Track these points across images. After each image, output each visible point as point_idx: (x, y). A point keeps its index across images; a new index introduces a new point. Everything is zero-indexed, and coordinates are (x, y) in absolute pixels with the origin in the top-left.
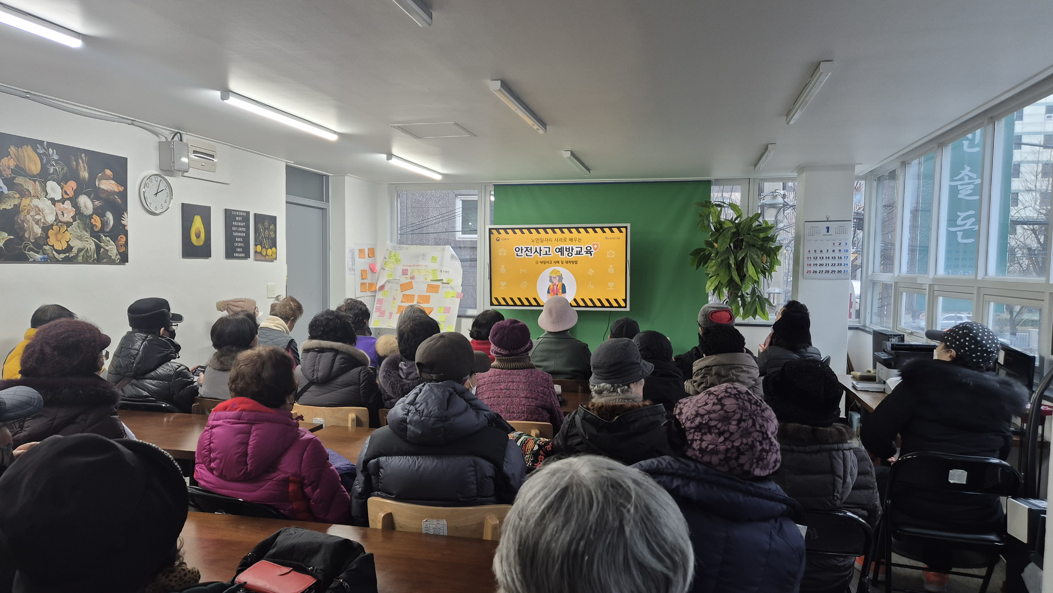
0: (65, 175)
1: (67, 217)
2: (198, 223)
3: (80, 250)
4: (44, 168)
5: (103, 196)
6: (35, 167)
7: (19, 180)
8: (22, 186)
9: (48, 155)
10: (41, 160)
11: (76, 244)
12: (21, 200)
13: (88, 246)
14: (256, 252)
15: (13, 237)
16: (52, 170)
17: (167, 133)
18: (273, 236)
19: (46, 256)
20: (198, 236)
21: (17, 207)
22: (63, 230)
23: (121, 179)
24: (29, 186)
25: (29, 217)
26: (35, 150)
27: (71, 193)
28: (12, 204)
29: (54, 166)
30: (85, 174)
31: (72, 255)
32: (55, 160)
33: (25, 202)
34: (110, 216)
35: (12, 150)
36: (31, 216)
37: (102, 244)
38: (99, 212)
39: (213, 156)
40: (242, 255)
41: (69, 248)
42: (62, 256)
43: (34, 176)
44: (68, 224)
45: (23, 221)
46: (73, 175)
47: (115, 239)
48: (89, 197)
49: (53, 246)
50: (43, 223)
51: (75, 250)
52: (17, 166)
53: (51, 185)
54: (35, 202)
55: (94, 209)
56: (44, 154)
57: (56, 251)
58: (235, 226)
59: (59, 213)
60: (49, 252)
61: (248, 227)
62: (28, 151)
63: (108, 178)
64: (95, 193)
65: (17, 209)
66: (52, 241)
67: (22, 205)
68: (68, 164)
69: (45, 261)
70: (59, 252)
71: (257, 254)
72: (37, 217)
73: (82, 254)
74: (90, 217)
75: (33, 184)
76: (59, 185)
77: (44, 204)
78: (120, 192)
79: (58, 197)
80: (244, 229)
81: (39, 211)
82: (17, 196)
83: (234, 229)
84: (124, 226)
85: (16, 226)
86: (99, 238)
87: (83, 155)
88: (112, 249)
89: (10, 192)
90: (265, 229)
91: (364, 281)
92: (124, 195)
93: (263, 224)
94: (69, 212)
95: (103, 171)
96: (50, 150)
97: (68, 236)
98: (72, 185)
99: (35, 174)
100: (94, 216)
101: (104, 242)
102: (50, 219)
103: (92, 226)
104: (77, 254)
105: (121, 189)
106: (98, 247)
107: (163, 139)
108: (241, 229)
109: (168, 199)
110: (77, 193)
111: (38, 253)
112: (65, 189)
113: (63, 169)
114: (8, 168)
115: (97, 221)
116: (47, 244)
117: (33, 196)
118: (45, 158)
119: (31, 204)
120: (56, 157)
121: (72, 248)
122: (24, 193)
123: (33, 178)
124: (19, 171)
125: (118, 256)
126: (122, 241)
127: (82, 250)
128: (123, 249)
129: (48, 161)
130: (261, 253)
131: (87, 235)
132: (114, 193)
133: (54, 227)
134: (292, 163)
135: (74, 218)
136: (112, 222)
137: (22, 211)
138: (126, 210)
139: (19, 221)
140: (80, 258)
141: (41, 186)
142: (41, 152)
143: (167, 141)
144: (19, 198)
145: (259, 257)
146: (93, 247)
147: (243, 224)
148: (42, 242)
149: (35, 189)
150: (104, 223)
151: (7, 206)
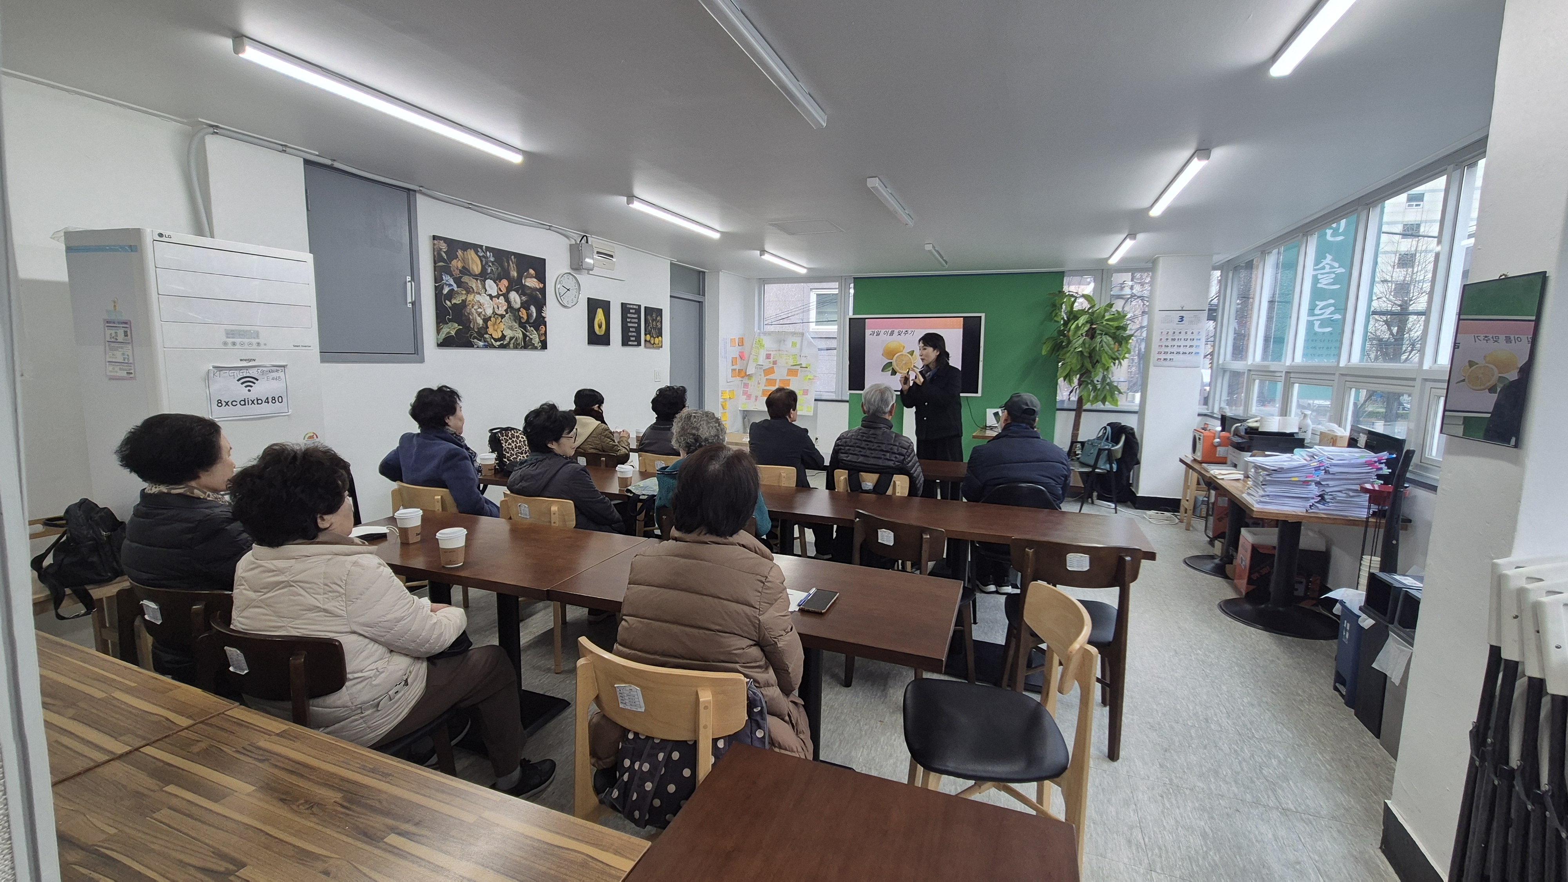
0: (499, 274)
1: (501, 311)
2: (600, 315)
3: (511, 339)
4: (483, 267)
5: (528, 292)
6: (476, 268)
7: (465, 279)
8: (467, 284)
9: (486, 257)
10: (481, 261)
11: (509, 333)
12: (467, 296)
13: (517, 335)
14: (646, 341)
15: (461, 327)
16: (489, 271)
17: (576, 237)
18: (659, 326)
19: (486, 344)
20: (600, 326)
21: (464, 301)
22: (498, 321)
23: (541, 277)
24: (474, 284)
25: (473, 310)
26: (476, 252)
27: (504, 290)
28: (461, 300)
29: (490, 266)
30: (514, 274)
31: (505, 342)
32: (492, 262)
33: (470, 297)
34: (533, 309)
35: (460, 253)
36: (475, 309)
37: (528, 334)
38: (525, 306)
39: (612, 256)
40: (636, 343)
41: (503, 337)
42: (498, 343)
43: (476, 275)
44: (502, 316)
45: (469, 314)
46: (505, 275)
47: (537, 329)
48: (518, 294)
49: (491, 335)
50: (484, 316)
51: (507, 339)
52: (463, 267)
53: (489, 283)
54: (478, 297)
55: (521, 303)
56: (483, 256)
57: (494, 339)
58: (629, 318)
59: (496, 306)
60: (489, 340)
61: (639, 318)
62: (471, 254)
63: (532, 277)
64: (522, 290)
65: (464, 303)
66: (490, 330)
67: (469, 299)
68: (502, 266)
69: (486, 347)
70: (496, 340)
71: (647, 343)
72: (479, 310)
73: (512, 342)
74: (519, 310)
76: (495, 283)
77: (484, 299)
78: (540, 288)
79: (495, 294)
80: (636, 320)
81: (480, 305)
82: (464, 292)
83: (628, 320)
84: (544, 318)
85: (464, 319)
86: (525, 328)
87: (513, 257)
88: (535, 338)
89: (459, 289)
90: (653, 320)
91: (734, 367)
92: (543, 291)
93: (651, 316)
94: (502, 307)
95: (527, 271)
96: (488, 253)
97: (502, 326)
98: (505, 282)
99: (477, 273)
100: (522, 309)
101: (529, 332)
102: (489, 312)
103: (521, 318)
104: (509, 342)
105: (541, 286)
106: (525, 336)
107: (573, 242)
108: (634, 320)
109: (577, 294)
110: (509, 290)
111: (480, 341)
112: (500, 286)
113: (497, 269)
114: (457, 269)
115: (523, 314)
116: (487, 333)
117: (476, 293)
118: (484, 259)
119: (475, 300)
120: (492, 259)
121: (505, 336)
122: (469, 290)
123: (475, 277)
124: (465, 271)
125: (540, 344)
126: (543, 331)
127: (514, 338)
128: (543, 338)
129: (487, 263)
130: (649, 341)
131: (517, 325)
132: (536, 289)
133: (492, 319)
134: (675, 261)
135: (506, 311)
136: (535, 315)
137: (468, 305)
138: (545, 304)
139: (466, 314)
140: (511, 345)
141: (481, 284)
142: (481, 255)
143: (576, 243)
144: (466, 294)
145: (648, 344)
146: (521, 336)
147: (636, 316)
148: (483, 332)
149: (477, 287)
150: (529, 316)
151: (457, 301)
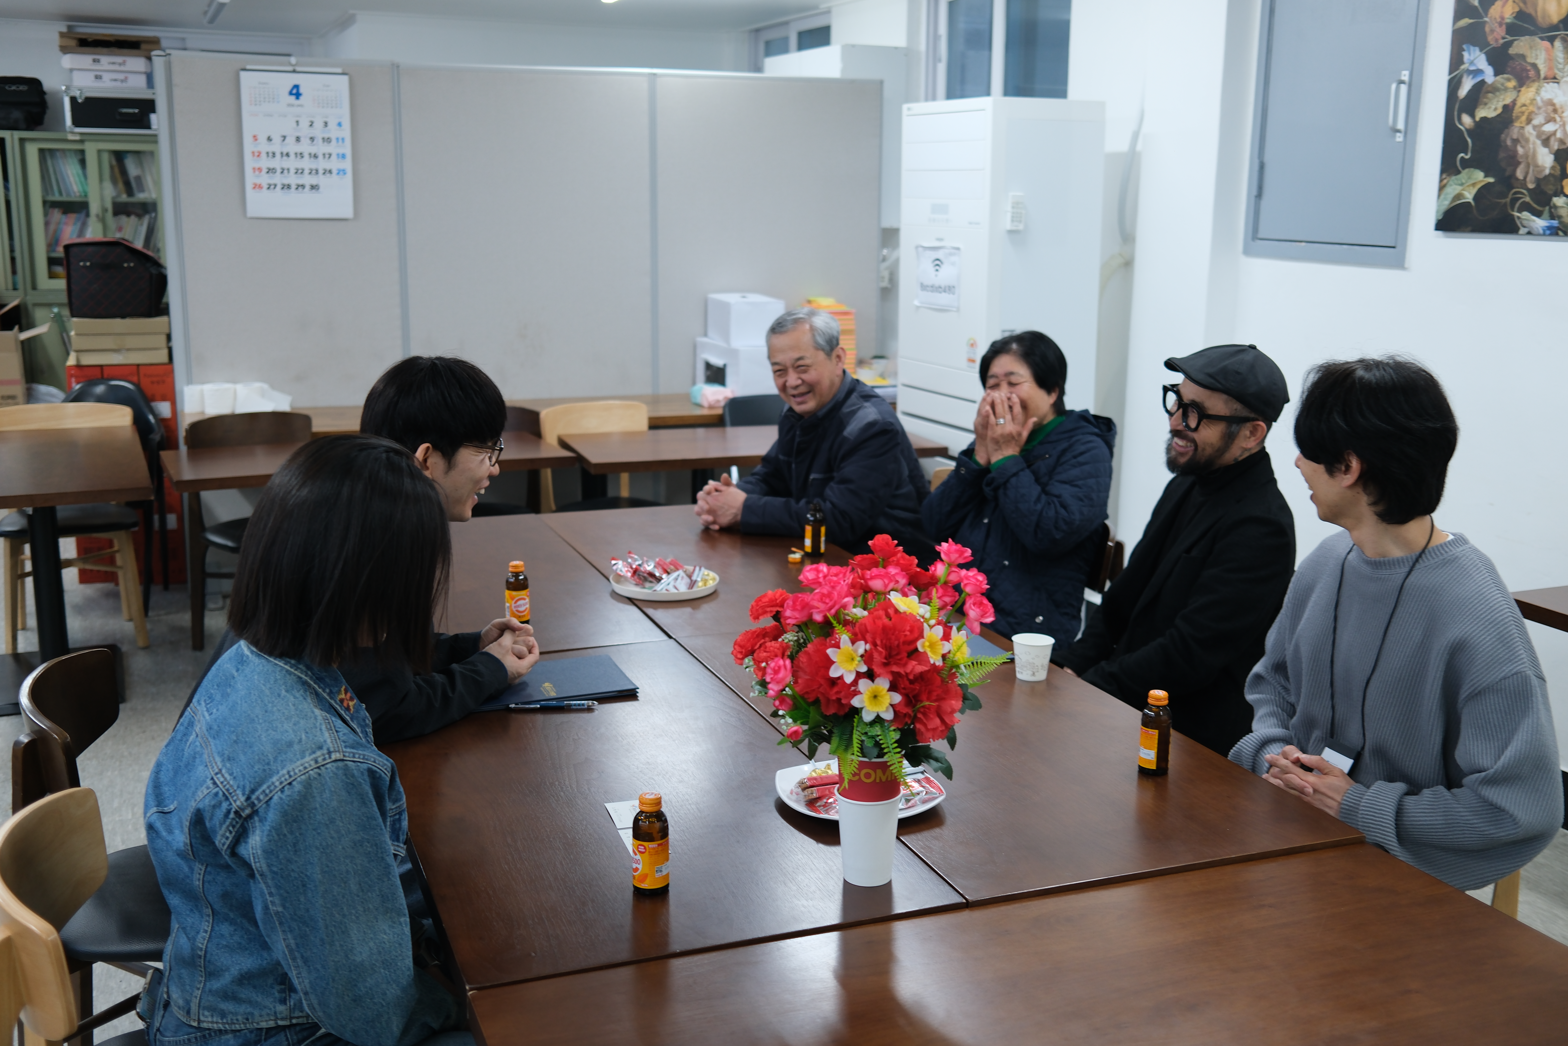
7: (1521, 46)
8: (1523, 57)
12: (1519, 91)
15: (1491, 180)
19: (1554, 224)
21: (1509, 109)
24: (1540, 53)
25: (1529, 129)
28: (1500, 105)
33: (1527, 94)
36: (1535, 127)
43: (1552, 28)
45: (1516, 141)
50: (1559, 140)
52: (1520, 14)
54: (1548, 91)
60: (1563, 212)
65: (1507, 115)
67: (1519, 103)
69: (1552, 233)
72: (1548, 128)
75: (1547, 50)
81: (1553, 112)
82: (1512, 84)
85: (1502, 155)
89: (1498, 78)
111: (1541, 215)
114: (1501, 24)
116: (1561, 192)
117: (1545, 78)
119: (1538, 99)
122: (1525, 75)
123: (1548, 34)
124: (1523, 23)
137: (1518, 118)
139: (1509, 143)
144: (1515, 88)
148: (1550, 189)
149: (1550, 60)
151: (1488, 111)
